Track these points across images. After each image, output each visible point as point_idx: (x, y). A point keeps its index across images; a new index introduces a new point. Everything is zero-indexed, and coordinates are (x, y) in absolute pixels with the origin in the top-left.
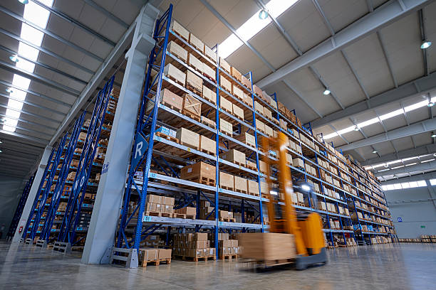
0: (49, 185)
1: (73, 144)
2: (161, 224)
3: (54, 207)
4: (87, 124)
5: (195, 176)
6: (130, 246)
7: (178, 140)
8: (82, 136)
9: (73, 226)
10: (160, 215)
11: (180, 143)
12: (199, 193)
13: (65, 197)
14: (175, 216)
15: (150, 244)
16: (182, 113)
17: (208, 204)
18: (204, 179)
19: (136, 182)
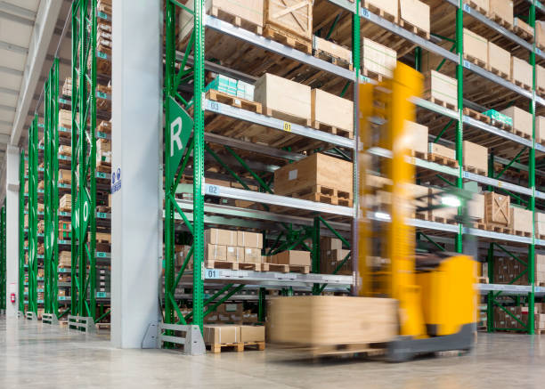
0: (33, 221)
1: (52, 138)
2: (243, 283)
3: (52, 260)
4: (67, 89)
5: (305, 186)
6: (189, 320)
7: (259, 107)
8: (64, 118)
9: (89, 290)
10: (236, 266)
11: (264, 112)
12: (317, 221)
13: (65, 242)
14: (267, 267)
15: (227, 319)
16: (265, 34)
17: (336, 244)
18: (326, 191)
19: (181, 205)
